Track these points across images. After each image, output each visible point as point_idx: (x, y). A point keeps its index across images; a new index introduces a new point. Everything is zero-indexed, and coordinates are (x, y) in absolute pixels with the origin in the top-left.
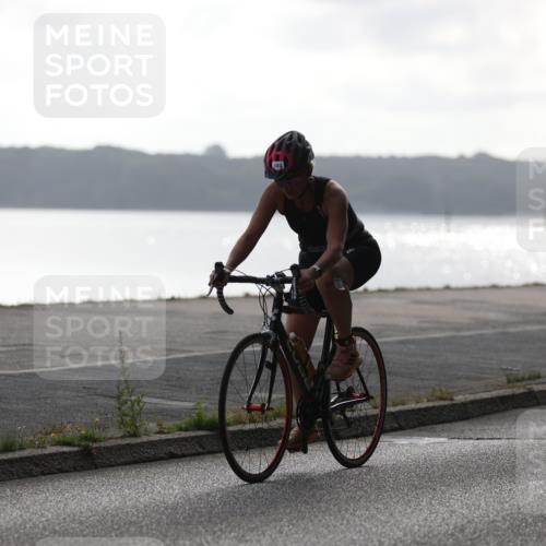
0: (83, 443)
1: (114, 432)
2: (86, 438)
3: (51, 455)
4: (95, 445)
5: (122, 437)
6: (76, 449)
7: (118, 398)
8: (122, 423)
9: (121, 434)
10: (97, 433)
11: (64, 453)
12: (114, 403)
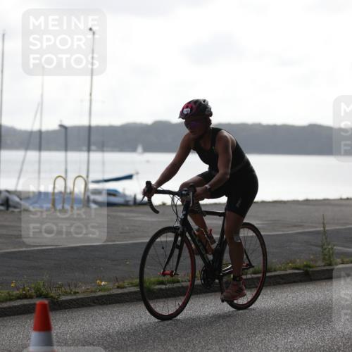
0: (305, 269)
1: (320, 263)
2: (307, 266)
3: (290, 274)
4: (311, 270)
5: (324, 266)
6: (302, 271)
7: (322, 247)
8: (324, 259)
9: (323, 264)
10: (312, 263)
11: (295, 273)
12: (320, 249)
